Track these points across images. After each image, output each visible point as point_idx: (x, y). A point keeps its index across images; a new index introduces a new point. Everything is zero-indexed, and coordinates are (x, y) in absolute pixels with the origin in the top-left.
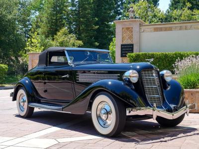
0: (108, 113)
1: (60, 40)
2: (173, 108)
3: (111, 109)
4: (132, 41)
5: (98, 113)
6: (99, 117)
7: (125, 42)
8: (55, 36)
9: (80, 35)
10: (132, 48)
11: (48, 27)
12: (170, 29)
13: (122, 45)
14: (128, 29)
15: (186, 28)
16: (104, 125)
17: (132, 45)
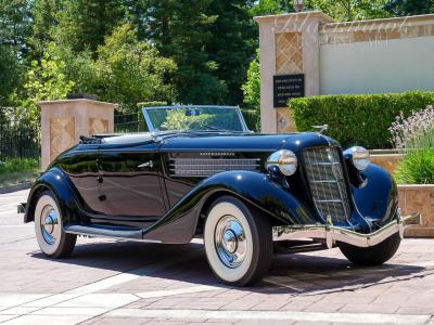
0: (237, 238)
1: (114, 58)
2: (370, 225)
3: (243, 231)
4: (301, 67)
5: (218, 239)
6: (219, 247)
7: (284, 70)
8: (100, 49)
9: (167, 41)
10: (302, 84)
11: (78, 21)
13: (276, 78)
14: (290, 36)
16: (231, 263)
17: (302, 76)
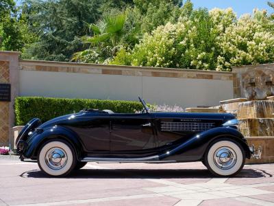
4: (8, 80)
10: (9, 89)
12: (56, 69)
14: (2, 63)
15: (74, 71)
17: (9, 85)
